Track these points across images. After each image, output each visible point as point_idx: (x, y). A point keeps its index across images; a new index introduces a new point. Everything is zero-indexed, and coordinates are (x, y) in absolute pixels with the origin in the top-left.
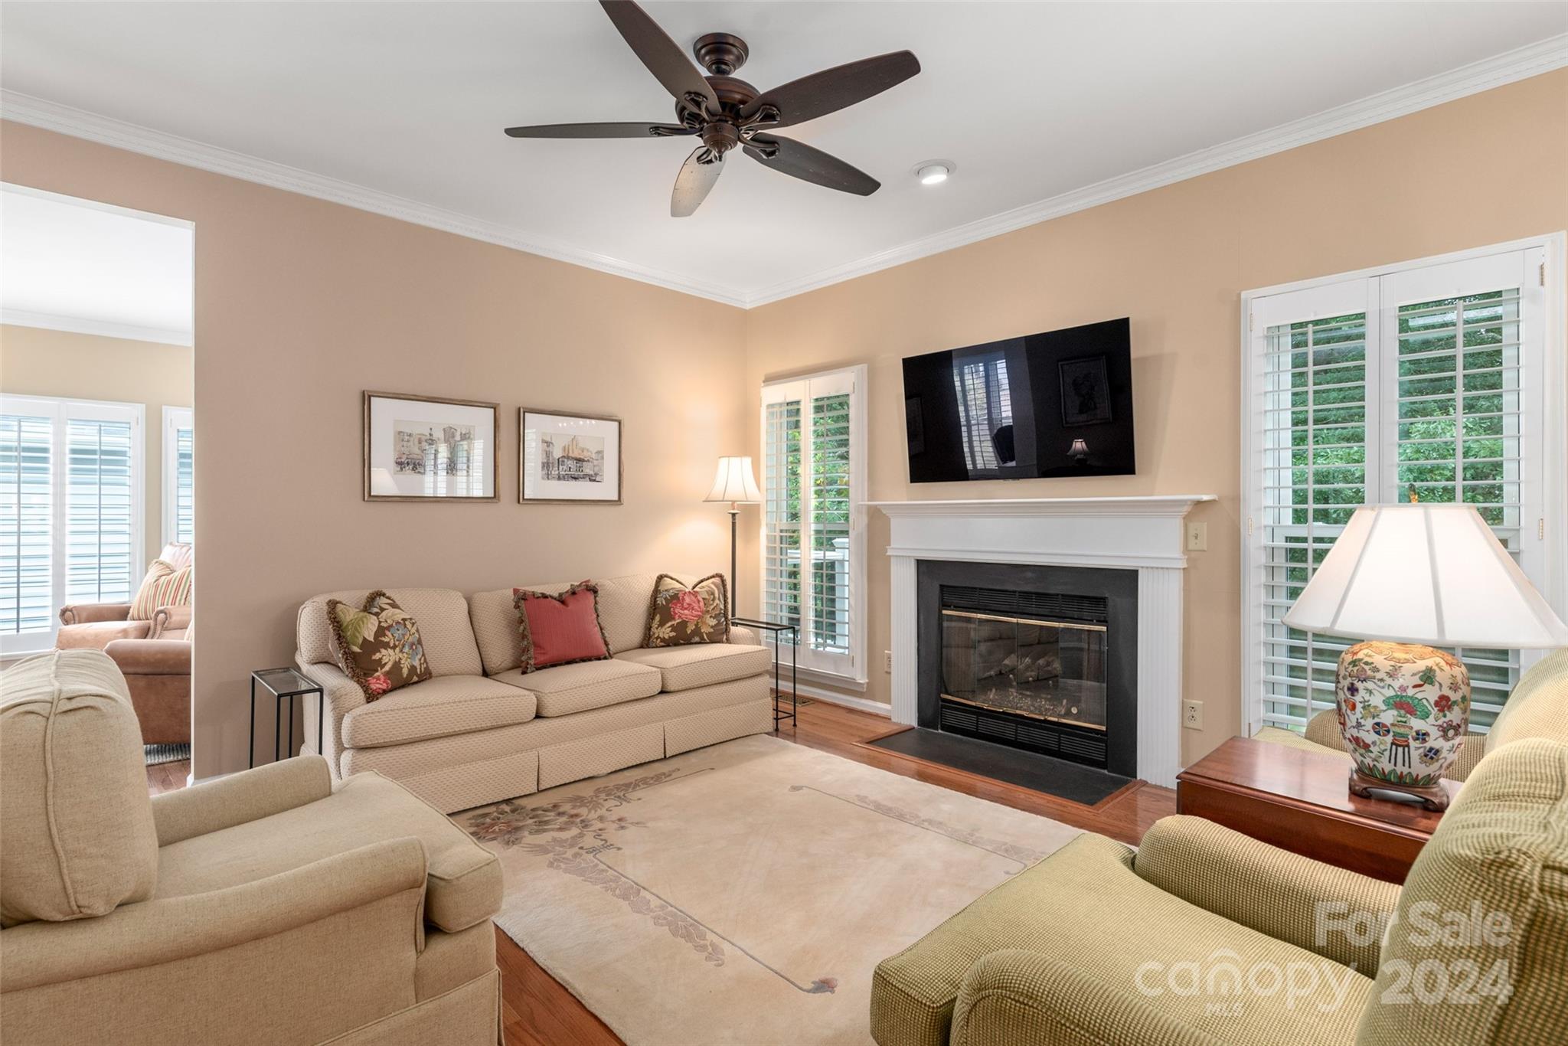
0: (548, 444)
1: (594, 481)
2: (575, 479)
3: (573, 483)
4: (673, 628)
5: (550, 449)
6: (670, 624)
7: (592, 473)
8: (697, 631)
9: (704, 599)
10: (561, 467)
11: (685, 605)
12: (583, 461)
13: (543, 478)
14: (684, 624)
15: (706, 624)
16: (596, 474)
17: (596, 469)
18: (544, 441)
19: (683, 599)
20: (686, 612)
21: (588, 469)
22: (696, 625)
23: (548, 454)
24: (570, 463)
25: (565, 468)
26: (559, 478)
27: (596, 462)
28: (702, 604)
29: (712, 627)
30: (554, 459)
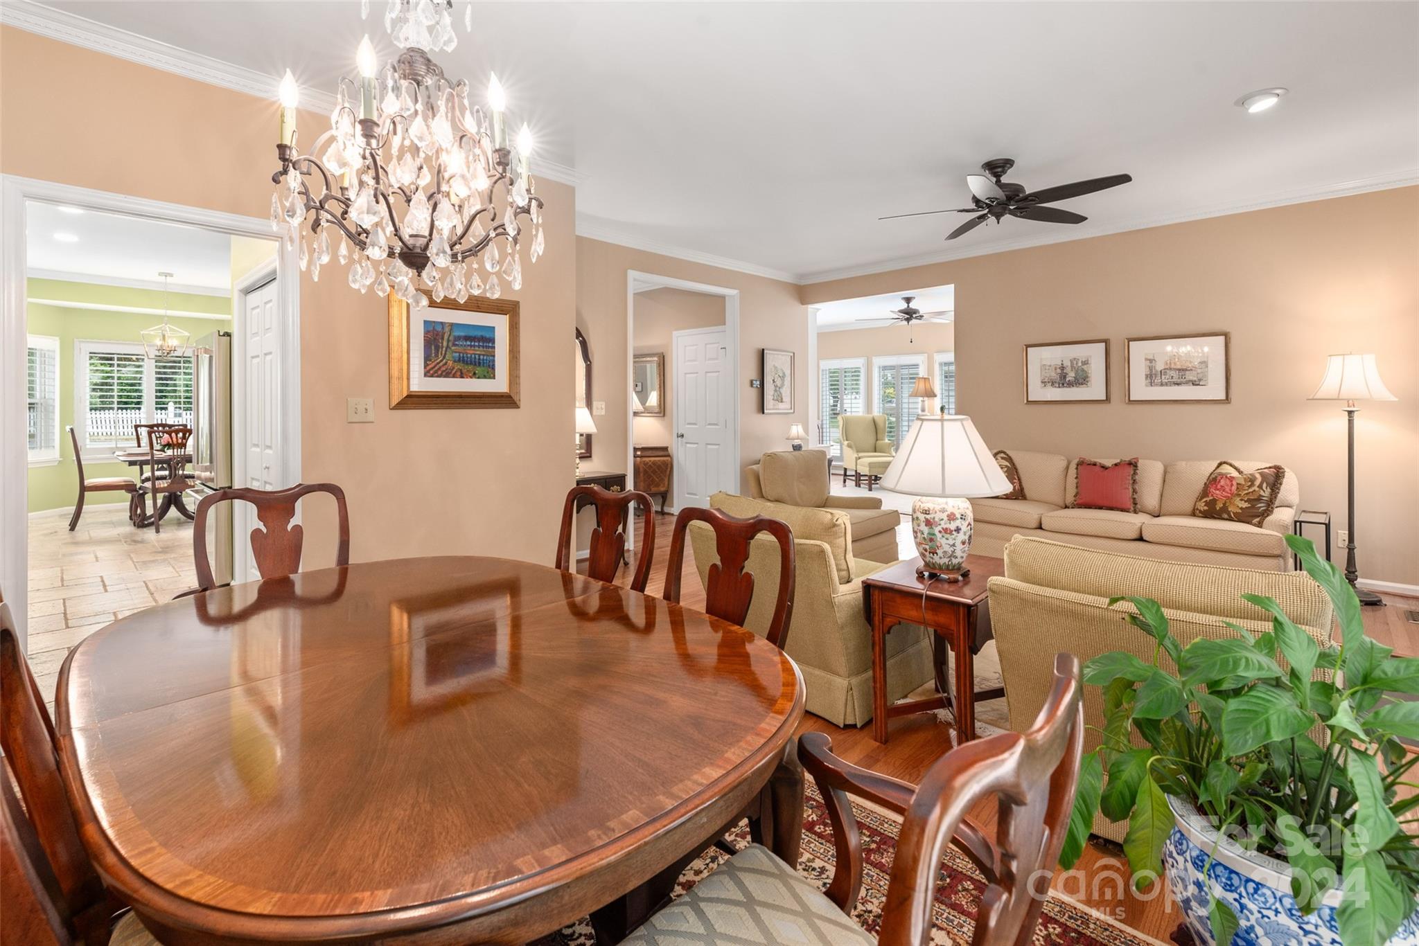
0: (1151, 361)
1: (1199, 385)
2: (1178, 384)
3: (1176, 387)
4: (1207, 504)
5: (1153, 364)
6: (1204, 500)
7: (1195, 379)
8: (1225, 509)
9: (1238, 484)
10: (1163, 377)
11: (1219, 487)
12: (1186, 370)
13: (1146, 386)
14: (1214, 501)
15: (1234, 505)
16: (1200, 380)
17: (1200, 376)
18: (1146, 359)
19: (1219, 482)
20: (1218, 492)
21: (1190, 376)
22: (1224, 504)
23: (1151, 368)
24: (1172, 373)
25: (1167, 377)
26: (1162, 385)
27: (1199, 371)
28: (1234, 488)
29: (1241, 508)
30: (1157, 371)
